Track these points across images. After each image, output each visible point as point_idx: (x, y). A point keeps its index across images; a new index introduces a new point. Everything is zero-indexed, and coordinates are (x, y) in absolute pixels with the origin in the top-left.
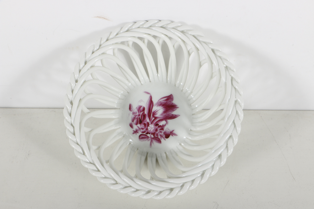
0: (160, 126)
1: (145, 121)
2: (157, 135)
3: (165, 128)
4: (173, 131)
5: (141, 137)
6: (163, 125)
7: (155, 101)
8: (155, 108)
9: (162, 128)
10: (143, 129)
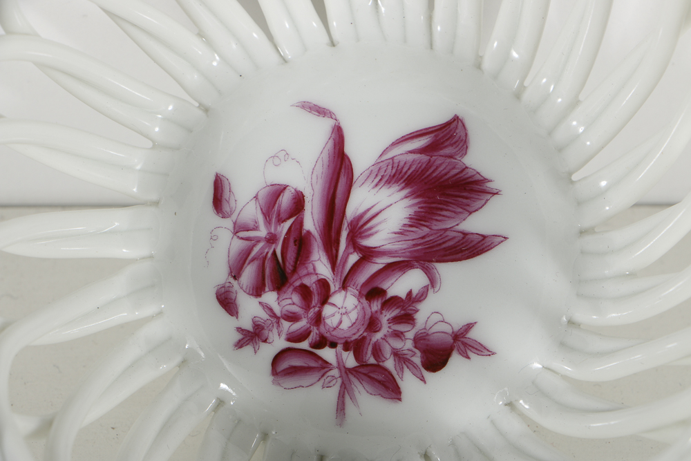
0: (395, 301)
1: (309, 274)
2: (377, 351)
3: (424, 313)
4: (469, 327)
5: (284, 365)
6: (410, 293)
7: (362, 155)
8: (361, 199)
9: (405, 308)
10: (293, 318)
